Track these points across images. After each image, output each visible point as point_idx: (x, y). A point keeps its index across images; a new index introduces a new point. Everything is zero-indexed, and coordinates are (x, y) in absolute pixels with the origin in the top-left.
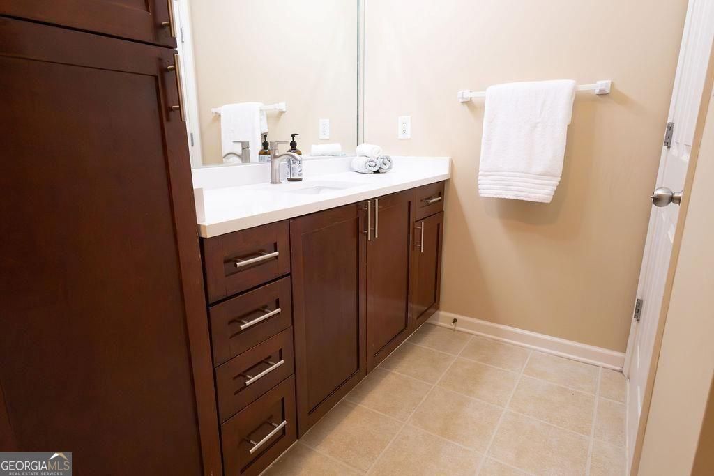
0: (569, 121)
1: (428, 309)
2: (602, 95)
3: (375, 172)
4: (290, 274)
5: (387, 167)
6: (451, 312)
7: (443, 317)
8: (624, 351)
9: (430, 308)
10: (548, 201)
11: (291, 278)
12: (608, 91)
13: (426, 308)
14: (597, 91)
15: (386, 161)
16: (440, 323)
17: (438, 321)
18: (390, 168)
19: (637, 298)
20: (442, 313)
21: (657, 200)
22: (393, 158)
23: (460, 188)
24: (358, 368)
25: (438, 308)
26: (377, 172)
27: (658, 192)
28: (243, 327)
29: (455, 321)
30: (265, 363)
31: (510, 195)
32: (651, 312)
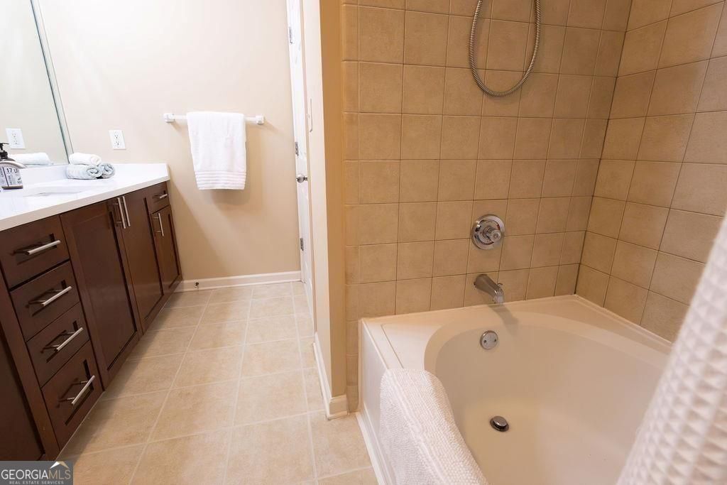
0: (245, 140)
1: (173, 282)
2: (260, 124)
3: (98, 178)
4: (69, 260)
5: (110, 173)
6: (192, 279)
7: (187, 284)
8: (300, 269)
9: (174, 281)
10: (243, 188)
11: (71, 262)
12: (263, 122)
13: (171, 282)
14: (257, 122)
15: (107, 168)
16: (185, 290)
17: (183, 288)
18: (113, 174)
19: (300, 237)
20: (186, 282)
21: (299, 180)
22: (113, 165)
23: (180, 185)
24: (136, 330)
25: (181, 279)
26: (100, 178)
27: (299, 176)
28: (45, 303)
29: (197, 284)
30: (64, 335)
31: (219, 187)
32: (307, 244)
